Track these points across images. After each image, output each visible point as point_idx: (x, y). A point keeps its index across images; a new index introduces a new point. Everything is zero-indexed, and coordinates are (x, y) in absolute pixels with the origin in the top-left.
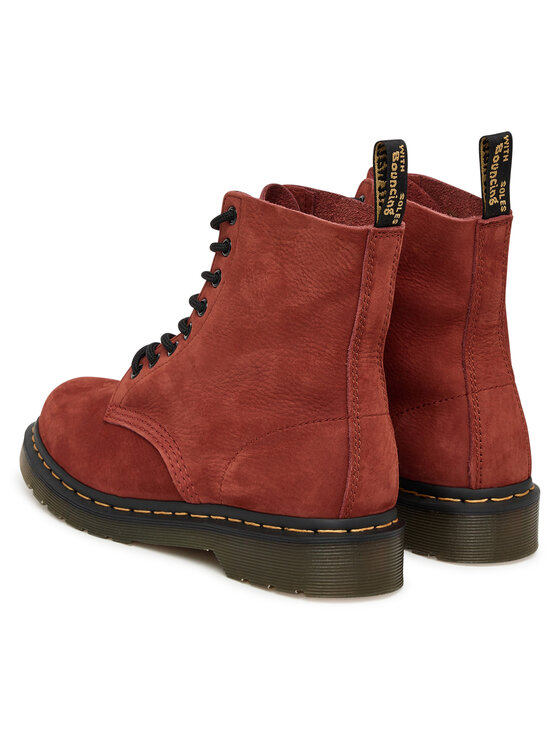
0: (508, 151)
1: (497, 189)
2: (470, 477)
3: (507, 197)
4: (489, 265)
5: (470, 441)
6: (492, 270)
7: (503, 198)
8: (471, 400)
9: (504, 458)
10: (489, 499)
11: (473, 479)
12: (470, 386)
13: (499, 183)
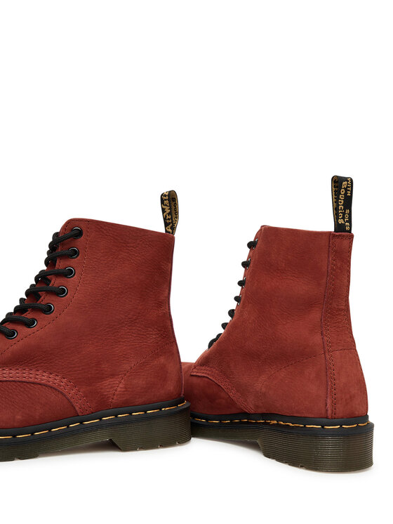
0: (350, 189)
1: (344, 214)
2: (327, 410)
3: (350, 221)
4: (339, 265)
5: (327, 385)
6: (340, 269)
7: (347, 222)
8: (328, 357)
9: (351, 397)
10: (341, 426)
11: (329, 412)
12: (327, 348)
13: (345, 209)
